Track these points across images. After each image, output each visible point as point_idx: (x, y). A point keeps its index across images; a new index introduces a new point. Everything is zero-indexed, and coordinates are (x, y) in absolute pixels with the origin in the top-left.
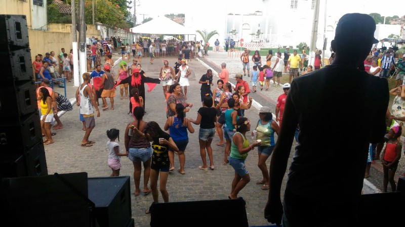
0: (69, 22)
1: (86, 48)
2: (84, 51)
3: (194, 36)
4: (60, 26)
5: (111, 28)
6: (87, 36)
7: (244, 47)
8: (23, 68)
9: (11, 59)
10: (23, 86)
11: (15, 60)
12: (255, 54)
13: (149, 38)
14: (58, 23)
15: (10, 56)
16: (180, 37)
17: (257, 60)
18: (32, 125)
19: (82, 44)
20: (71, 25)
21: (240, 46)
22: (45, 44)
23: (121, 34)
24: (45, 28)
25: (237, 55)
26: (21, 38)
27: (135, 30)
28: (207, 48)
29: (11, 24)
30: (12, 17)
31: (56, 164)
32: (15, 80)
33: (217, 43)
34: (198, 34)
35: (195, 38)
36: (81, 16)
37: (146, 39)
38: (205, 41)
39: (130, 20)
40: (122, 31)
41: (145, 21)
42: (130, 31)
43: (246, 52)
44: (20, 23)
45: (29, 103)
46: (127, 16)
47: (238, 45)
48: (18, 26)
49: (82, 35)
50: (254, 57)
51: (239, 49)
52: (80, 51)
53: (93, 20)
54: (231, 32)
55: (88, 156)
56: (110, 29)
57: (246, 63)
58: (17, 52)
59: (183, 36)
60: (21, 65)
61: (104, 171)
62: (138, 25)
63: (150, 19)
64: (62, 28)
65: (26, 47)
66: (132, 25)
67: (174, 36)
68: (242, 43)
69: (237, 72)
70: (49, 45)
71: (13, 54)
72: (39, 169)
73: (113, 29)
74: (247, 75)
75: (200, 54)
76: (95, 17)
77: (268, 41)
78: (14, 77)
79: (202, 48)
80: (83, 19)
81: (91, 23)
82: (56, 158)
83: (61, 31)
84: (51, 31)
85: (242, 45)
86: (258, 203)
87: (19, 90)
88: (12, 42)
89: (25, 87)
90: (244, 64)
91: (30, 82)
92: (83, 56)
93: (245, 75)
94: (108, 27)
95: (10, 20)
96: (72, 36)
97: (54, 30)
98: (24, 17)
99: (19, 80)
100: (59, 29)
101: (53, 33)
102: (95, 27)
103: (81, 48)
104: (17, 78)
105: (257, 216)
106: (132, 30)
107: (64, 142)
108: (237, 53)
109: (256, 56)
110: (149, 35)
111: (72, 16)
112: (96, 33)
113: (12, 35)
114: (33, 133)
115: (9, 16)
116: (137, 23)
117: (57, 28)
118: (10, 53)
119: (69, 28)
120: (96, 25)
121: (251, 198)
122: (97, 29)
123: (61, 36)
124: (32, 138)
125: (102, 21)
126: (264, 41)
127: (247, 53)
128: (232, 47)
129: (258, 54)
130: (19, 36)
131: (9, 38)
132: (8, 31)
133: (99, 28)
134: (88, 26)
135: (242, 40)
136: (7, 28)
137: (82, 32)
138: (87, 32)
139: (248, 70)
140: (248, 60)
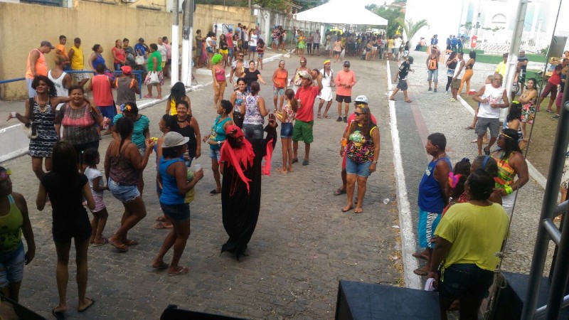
2: (188, 38)
19: (186, 29)
38: (408, 36)
49: (187, 17)
52: (183, 38)
57: (433, 70)
68: (474, 41)
85: (473, 45)
90: (430, 72)
92: (188, 45)
102: (248, 10)
103: (185, 34)
120: (253, 9)
122: (252, 14)
133: (256, 12)
134: (242, 10)
135: (474, 37)
137: (187, 12)
139: (436, 82)
140: (437, 66)
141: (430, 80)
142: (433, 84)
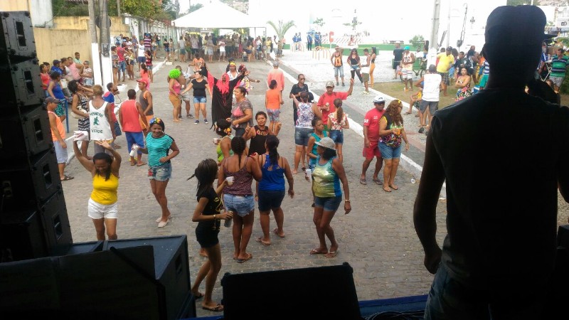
0: (85, 13)
1: (110, 52)
3: (264, 29)
4: (71, 20)
5: (144, 21)
6: (111, 33)
7: (334, 43)
8: (30, 87)
9: (13, 76)
10: (31, 113)
11: (18, 77)
12: (352, 54)
13: (198, 33)
14: (68, 15)
15: (12, 71)
16: (243, 30)
17: (354, 62)
18: (46, 168)
19: (105, 46)
20: (88, 18)
21: (329, 43)
22: (51, 48)
23: (159, 30)
24: (50, 24)
25: (325, 55)
26: (25, 45)
27: (178, 22)
28: (283, 46)
29: (9, 25)
30: (11, 16)
31: (78, 218)
32: (20, 105)
33: (297, 39)
34: (269, 26)
35: (265, 32)
36: (101, 5)
37: (194, 36)
38: (279, 35)
39: (171, 8)
40: (161, 25)
41: (193, 9)
42: (172, 24)
43: (337, 52)
44: (22, 24)
45: (40, 137)
46: (166, 3)
47: (325, 41)
48: (19, 27)
49: (104, 33)
50: (350, 58)
51: (328, 46)
52: (102, 55)
53: (119, 11)
54: (317, 22)
55: (122, 207)
56: (142, 23)
57: (338, 66)
58: (21, 66)
59: (247, 30)
60: (28, 84)
61: (147, 226)
62: (182, 15)
63: (198, 7)
64: (75, 23)
65: (33, 57)
66: (174, 16)
67: (234, 29)
68: (332, 37)
69: (326, 80)
70: (59, 48)
71: (16, 69)
72: (59, 230)
73: (147, 21)
74: (340, 84)
75: (273, 55)
76: (121, 6)
77: (367, 34)
78: (18, 102)
79: (275, 46)
80: (105, 9)
81: (116, 15)
82: (78, 211)
83: (73, 27)
84: (59, 27)
85: (331, 40)
86: (364, 266)
87: (25, 119)
88: (13, 52)
89: (33, 115)
90: (336, 69)
91: (41, 107)
92: (108, 62)
93: (338, 84)
94: (139, 20)
95: (8, 19)
96: (89, 35)
97: (64, 27)
98: (27, 14)
99: (26, 104)
100: (70, 24)
101: (63, 30)
102: (121, 20)
103: (104, 52)
104: (22, 103)
105: (363, 284)
106: (174, 23)
107: (87, 188)
108: (325, 52)
109: (354, 57)
110: (198, 30)
111: (89, 5)
112: (123, 28)
113: (12, 41)
114: (48, 179)
115: (6, 14)
116: (180, 12)
117: (67, 23)
118: (11, 67)
119: (85, 23)
120: (123, 17)
121: (354, 259)
122: (124, 23)
123: (75, 35)
124: (48, 187)
125: (131, 11)
126: (363, 34)
127: (340, 52)
128: (318, 44)
129: (356, 54)
130: (22, 41)
131: (8, 46)
132: (6, 36)
133: (127, 21)
134: (113, 19)
135: (332, 33)
136: (5, 31)
137: (104, 28)
138: (111, 28)
139: (342, 76)
140: (342, 63)
141: (336, 76)
142: (340, 79)
